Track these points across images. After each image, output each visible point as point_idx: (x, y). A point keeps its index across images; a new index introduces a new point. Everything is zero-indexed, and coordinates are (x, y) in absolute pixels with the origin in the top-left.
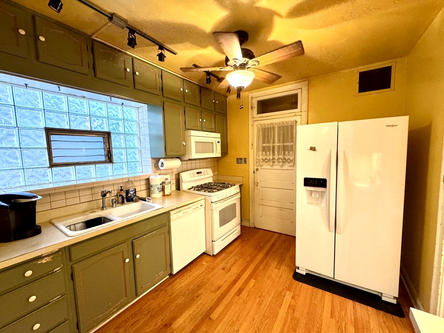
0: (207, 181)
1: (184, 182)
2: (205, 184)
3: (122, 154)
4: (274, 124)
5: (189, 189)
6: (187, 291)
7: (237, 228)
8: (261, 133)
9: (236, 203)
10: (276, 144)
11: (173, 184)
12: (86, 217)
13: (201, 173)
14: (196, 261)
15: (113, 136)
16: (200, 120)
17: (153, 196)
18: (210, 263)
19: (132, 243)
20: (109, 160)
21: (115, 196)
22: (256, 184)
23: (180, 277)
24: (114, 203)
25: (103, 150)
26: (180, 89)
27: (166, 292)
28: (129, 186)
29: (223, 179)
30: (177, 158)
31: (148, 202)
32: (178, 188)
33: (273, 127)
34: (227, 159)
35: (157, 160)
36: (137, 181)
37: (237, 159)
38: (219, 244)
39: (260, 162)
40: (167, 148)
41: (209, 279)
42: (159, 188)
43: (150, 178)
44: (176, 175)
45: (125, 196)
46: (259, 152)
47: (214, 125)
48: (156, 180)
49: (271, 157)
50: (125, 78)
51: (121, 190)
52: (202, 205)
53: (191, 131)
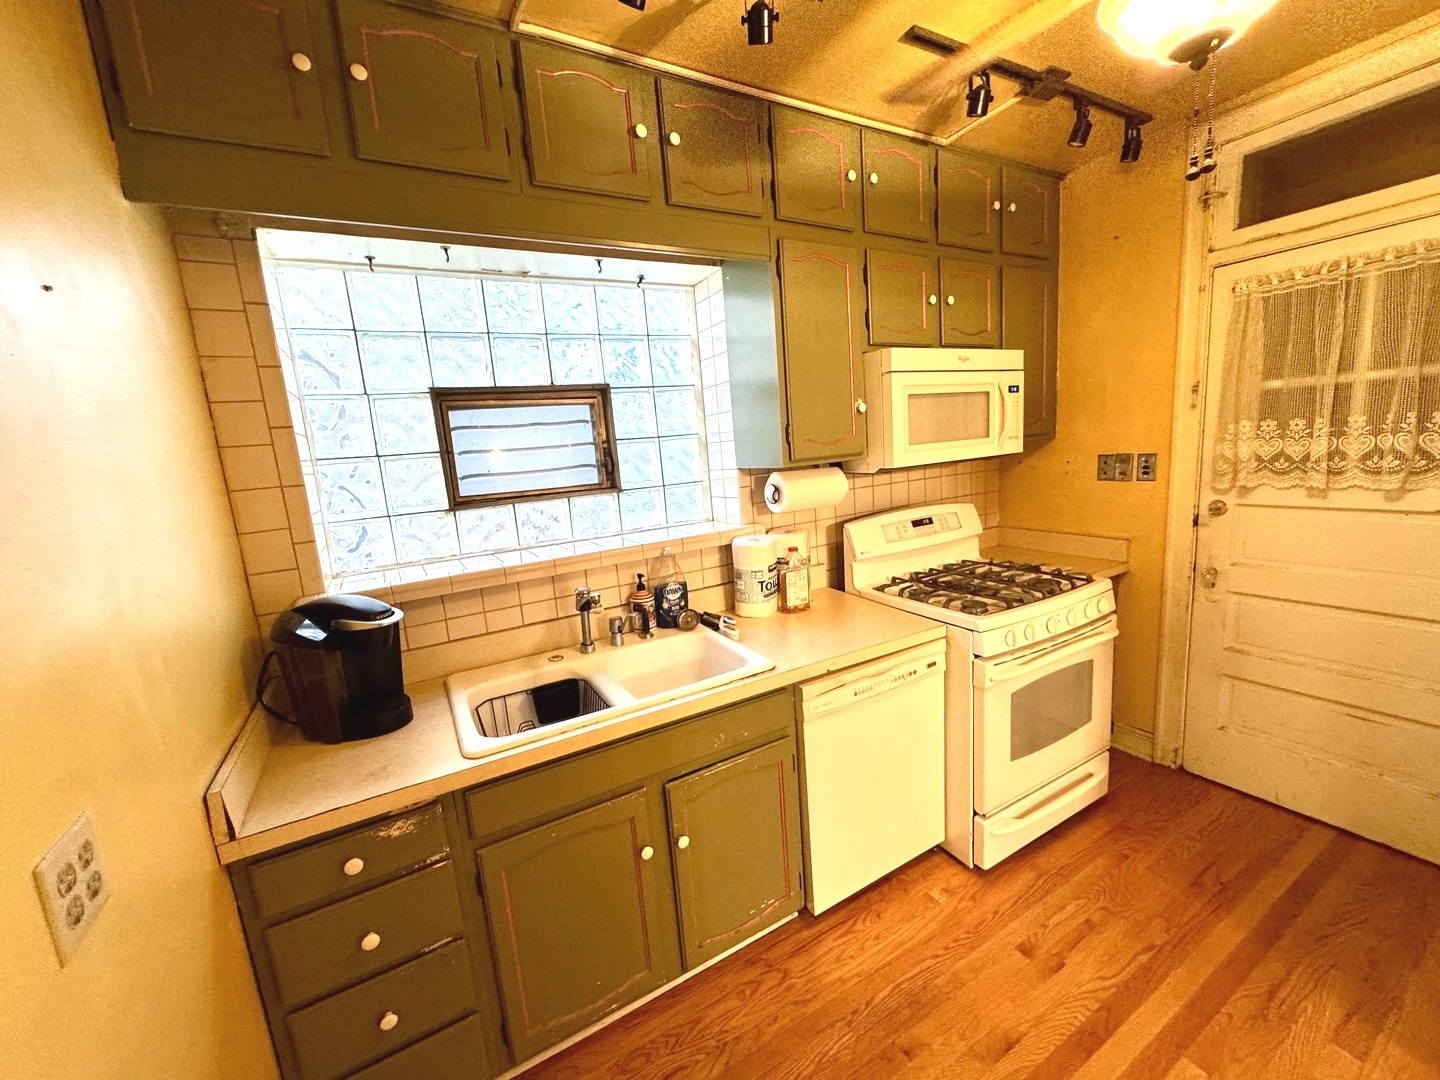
0: (953, 557)
1: (862, 560)
2: (948, 569)
3: (645, 460)
4: (1360, 264)
5: (881, 589)
6: (863, 1007)
7: (1090, 768)
8: (1256, 328)
9: (1092, 661)
10: (1364, 374)
11: (819, 564)
12: (536, 676)
13: (931, 521)
14: (903, 876)
15: (617, 400)
16: (933, 299)
17: (744, 609)
18: (962, 899)
19: (664, 792)
20: (608, 480)
21: (622, 605)
22: (1205, 577)
23: (840, 932)
24: (617, 631)
25: (593, 446)
26: (847, 175)
27: (783, 979)
28: (663, 573)
29: (1028, 546)
30: (832, 465)
31: (726, 635)
32: (838, 580)
33: (1348, 283)
34: (1049, 463)
35: (760, 476)
36: (690, 554)
37: (1104, 459)
38: (1007, 831)
39: (1241, 475)
40: (794, 429)
41: (957, 983)
42: (764, 584)
43: (735, 544)
44: (829, 529)
45: (651, 609)
46: (1237, 422)
47: (997, 317)
48: (756, 554)
49: (1320, 447)
50: (634, 169)
51: (641, 587)
52: (934, 664)
53: (893, 350)
